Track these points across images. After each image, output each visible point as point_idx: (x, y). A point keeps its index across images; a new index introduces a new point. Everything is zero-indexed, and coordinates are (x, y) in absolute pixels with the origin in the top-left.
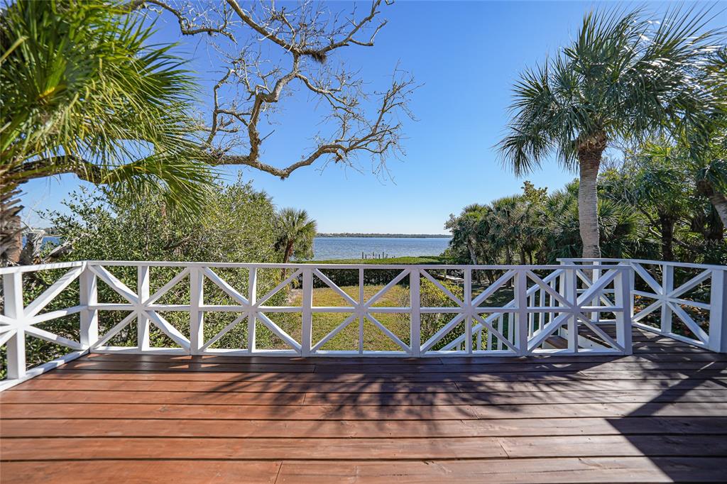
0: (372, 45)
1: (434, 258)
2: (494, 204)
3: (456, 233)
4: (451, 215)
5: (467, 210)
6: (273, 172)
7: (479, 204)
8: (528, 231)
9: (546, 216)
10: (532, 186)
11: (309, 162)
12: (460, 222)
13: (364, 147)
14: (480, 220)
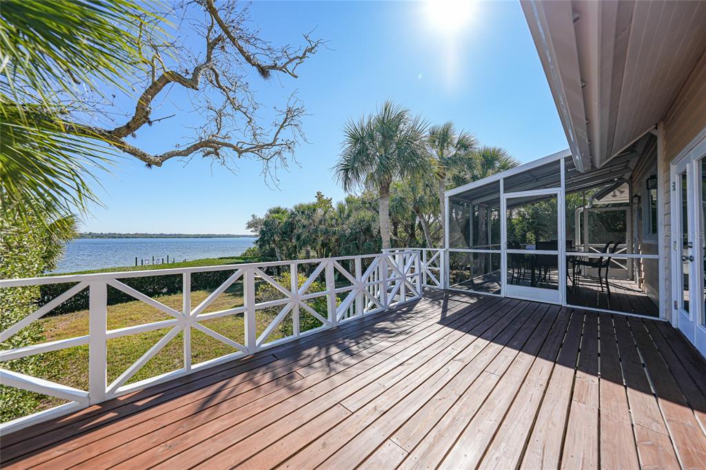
0: (296, 77)
1: (237, 258)
2: (296, 208)
3: (263, 233)
4: (253, 216)
5: (271, 212)
6: (143, 157)
7: (282, 207)
8: (326, 232)
9: (337, 220)
10: (322, 196)
11: (186, 153)
12: (266, 224)
13: (256, 152)
14: (284, 221)
